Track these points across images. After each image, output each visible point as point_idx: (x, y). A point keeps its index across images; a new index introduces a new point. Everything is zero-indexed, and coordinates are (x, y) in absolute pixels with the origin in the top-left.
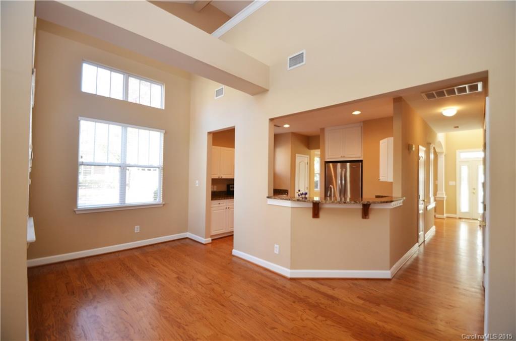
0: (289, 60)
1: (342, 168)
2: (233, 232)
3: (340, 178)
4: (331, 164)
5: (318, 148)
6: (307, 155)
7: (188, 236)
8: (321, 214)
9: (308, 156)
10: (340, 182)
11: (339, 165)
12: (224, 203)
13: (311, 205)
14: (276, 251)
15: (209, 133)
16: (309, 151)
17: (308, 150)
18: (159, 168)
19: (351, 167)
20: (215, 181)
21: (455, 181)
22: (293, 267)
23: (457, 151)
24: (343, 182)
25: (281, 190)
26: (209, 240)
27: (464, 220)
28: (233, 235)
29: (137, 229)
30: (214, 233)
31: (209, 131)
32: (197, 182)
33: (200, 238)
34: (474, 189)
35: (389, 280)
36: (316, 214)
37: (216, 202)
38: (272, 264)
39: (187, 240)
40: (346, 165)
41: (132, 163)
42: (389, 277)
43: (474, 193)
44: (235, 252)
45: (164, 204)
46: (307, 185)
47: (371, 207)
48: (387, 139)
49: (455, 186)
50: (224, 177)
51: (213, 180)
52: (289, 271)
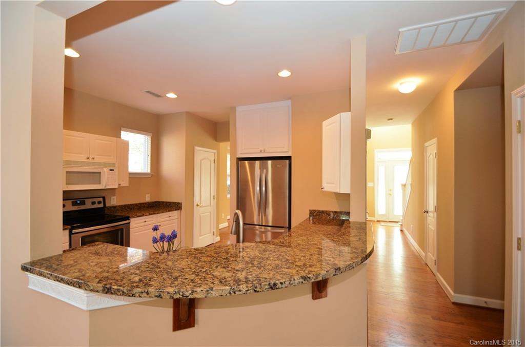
1: (261, 168)
3: (258, 183)
4: (246, 162)
6: (215, 149)
9: (215, 151)
10: (258, 188)
11: (257, 162)
17: (216, 142)
19: (273, 166)
21: (374, 182)
23: (376, 151)
24: (264, 189)
27: (382, 223)
34: (390, 190)
40: (267, 163)
43: (390, 194)
48: (339, 115)
49: (373, 188)
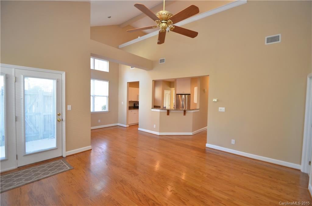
0: (159, 60)
2: (138, 123)
4: (180, 95)
5: (174, 87)
7: (118, 125)
8: (170, 114)
9: (170, 91)
11: (183, 95)
12: (134, 111)
13: (167, 111)
14: (155, 127)
15: (128, 83)
16: (171, 88)
18: (106, 97)
20: (130, 102)
22: (160, 132)
25: (157, 106)
26: (128, 126)
28: (138, 124)
29: (99, 121)
30: (129, 123)
31: (128, 82)
32: (122, 102)
33: (124, 125)
35: (192, 135)
36: (168, 114)
37: (130, 111)
38: (153, 132)
39: (118, 126)
41: (97, 95)
42: (192, 134)
44: (139, 129)
45: (109, 112)
46: (169, 104)
47: (186, 111)
50: (133, 100)
51: (129, 102)
52: (159, 133)
